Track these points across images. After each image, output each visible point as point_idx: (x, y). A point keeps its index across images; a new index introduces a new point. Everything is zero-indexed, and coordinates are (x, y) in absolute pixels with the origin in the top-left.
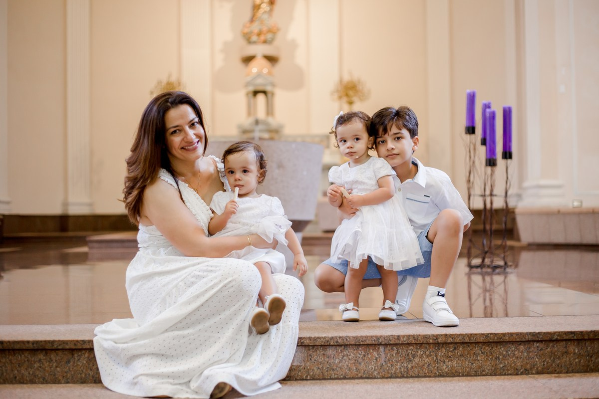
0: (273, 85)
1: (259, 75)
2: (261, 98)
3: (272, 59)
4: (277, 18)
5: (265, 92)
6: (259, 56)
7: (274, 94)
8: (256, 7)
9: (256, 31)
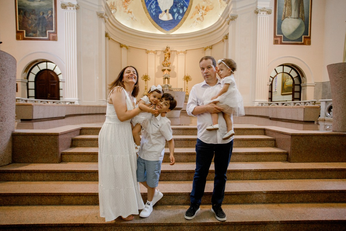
1: (166, 74)
2: (167, 79)
3: (169, 70)
4: (170, 61)
5: (168, 78)
6: (166, 70)
7: (169, 79)
8: (165, 58)
9: (165, 64)
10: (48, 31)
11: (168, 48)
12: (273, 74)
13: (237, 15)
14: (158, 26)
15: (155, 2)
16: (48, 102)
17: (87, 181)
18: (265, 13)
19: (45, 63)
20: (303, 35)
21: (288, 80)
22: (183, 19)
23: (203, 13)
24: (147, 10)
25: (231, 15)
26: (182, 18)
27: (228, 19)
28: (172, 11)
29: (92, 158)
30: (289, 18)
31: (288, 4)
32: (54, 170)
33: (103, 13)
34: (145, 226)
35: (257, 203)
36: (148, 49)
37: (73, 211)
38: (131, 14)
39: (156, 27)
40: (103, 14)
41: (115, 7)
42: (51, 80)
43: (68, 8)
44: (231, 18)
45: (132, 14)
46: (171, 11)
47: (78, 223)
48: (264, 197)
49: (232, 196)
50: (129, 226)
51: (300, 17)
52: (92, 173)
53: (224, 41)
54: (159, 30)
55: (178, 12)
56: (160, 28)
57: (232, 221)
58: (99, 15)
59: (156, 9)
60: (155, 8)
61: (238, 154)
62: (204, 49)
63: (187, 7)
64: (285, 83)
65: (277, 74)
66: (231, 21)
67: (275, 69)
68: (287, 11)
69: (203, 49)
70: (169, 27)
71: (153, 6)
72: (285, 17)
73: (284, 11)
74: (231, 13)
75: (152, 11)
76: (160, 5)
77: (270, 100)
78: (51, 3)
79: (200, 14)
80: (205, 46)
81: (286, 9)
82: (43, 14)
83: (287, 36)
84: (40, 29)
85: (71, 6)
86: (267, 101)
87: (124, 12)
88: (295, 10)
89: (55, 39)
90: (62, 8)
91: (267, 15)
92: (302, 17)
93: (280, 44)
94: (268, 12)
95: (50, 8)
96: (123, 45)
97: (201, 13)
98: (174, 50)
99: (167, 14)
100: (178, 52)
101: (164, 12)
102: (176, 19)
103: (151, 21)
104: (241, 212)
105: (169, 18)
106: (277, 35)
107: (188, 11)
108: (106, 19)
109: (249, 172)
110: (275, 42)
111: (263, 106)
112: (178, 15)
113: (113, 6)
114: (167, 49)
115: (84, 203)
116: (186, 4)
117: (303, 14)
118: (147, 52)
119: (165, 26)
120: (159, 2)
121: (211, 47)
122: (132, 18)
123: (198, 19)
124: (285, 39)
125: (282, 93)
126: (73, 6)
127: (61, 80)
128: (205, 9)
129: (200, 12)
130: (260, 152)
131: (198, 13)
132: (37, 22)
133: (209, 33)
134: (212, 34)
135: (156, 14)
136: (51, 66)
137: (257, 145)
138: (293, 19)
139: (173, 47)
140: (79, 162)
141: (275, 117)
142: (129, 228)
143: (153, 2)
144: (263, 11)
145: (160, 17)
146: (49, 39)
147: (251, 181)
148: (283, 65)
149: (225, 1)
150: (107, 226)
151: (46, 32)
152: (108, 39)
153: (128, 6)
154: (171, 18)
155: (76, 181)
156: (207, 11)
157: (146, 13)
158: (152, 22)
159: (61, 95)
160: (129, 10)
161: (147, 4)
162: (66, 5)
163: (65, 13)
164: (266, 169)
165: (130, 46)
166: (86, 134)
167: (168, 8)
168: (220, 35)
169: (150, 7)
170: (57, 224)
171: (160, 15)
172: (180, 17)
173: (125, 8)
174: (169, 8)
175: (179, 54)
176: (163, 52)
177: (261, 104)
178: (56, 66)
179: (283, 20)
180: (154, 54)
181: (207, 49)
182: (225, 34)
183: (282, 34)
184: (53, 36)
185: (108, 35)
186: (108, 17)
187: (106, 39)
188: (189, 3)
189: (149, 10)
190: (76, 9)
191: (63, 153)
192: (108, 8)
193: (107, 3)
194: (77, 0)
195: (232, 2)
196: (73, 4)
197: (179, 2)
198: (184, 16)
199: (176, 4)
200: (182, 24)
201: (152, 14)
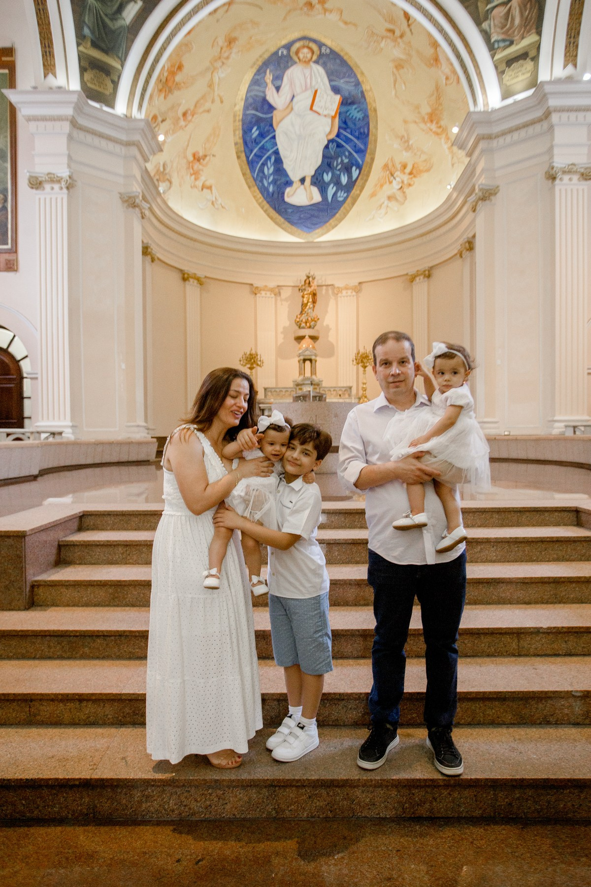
0: (316, 355)
1: (307, 349)
2: (308, 363)
3: (314, 338)
4: (317, 312)
5: (311, 360)
6: (307, 337)
7: (316, 361)
8: (304, 305)
9: (304, 320)
11: (311, 279)
13: (498, 187)
14: (282, 220)
15: (273, 159)
17: (98, 658)
18: (575, 178)
22: (349, 200)
23: (403, 182)
24: (252, 179)
25: (481, 187)
26: (346, 198)
27: (473, 198)
28: (319, 178)
29: (112, 596)
32: (14, 631)
33: (137, 194)
34: (251, 786)
35: (558, 723)
36: (257, 283)
37: (64, 743)
38: (209, 191)
39: (276, 223)
40: (138, 197)
41: (167, 177)
42: (3, 375)
43: (48, 187)
44: (480, 194)
45: (212, 193)
46: (317, 179)
47: (77, 777)
48: (578, 708)
49: (487, 703)
50: (209, 787)
52: (113, 638)
53: (464, 256)
54: (286, 230)
55: (338, 183)
56: (287, 224)
57: (488, 777)
58: (126, 201)
59: (276, 177)
60: (273, 173)
61: (503, 583)
62: (409, 277)
63: (359, 167)
66: (480, 202)
69: (404, 278)
70: (313, 222)
71: (268, 169)
74: (482, 181)
75: (264, 180)
76: (288, 165)
78: (2, 175)
79: (396, 185)
80: (412, 271)
85: (53, 181)
86: (588, 421)
87: (191, 187)
89: (12, 267)
90: (32, 188)
91: (581, 183)
94: (582, 174)
96: (188, 274)
97: (399, 182)
98: (327, 284)
99: (305, 189)
100: (338, 288)
101: (296, 184)
102: (330, 199)
103: (262, 208)
104: (513, 750)
105: (312, 198)
107: (362, 179)
108: (143, 210)
109: (532, 633)
111: (577, 433)
112: (335, 188)
113: (163, 173)
114: (307, 281)
115: (92, 719)
116: (356, 161)
118: (255, 291)
119: (300, 218)
120: (285, 158)
121: (427, 272)
122: (213, 203)
123: (390, 198)
126: (59, 181)
127: (28, 374)
128: (408, 170)
129: (395, 178)
130: (564, 578)
131: (391, 182)
133: (422, 235)
134: (428, 237)
135: (276, 188)
137: (555, 556)
139: (323, 275)
140: (78, 606)
142: (210, 791)
143: (269, 158)
144: (569, 172)
145: (288, 197)
147: (538, 659)
149: (464, 149)
150: (153, 786)
152: (150, 260)
153: (202, 170)
154: (317, 197)
155: (69, 658)
156: (415, 176)
157: (249, 187)
158: (265, 211)
159: (27, 413)
160: (206, 181)
161: (251, 164)
162: (40, 179)
163: (40, 199)
164: (581, 625)
165: (208, 275)
166: (95, 528)
167: (310, 171)
168: (453, 240)
169: (261, 170)
170: (21, 779)
171: (288, 190)
172: (341, 195)
173: (193, 177)
174: (313, 173)
175: (340, 295)
176: (297, 289)
177: (572, 429)
178: (14, 336)
180: (273, 295)
181: (417, 279)
182: (465, 236)
184: (7, 260)
185: (149, 250)
186: (148, 205)
187: (143, 262)
188: (365, 156)
189: (258, 179)
190: (68, 188)
191: (36, 584)
192: (150, 181)
193: (145, 167)
194: (69, 166)
195: (482, 151)
196: (59, 175)
197: (339, 156)
198: (354, 191)
199: (329, 160)
200: (348, 212)
201: (267, 189)
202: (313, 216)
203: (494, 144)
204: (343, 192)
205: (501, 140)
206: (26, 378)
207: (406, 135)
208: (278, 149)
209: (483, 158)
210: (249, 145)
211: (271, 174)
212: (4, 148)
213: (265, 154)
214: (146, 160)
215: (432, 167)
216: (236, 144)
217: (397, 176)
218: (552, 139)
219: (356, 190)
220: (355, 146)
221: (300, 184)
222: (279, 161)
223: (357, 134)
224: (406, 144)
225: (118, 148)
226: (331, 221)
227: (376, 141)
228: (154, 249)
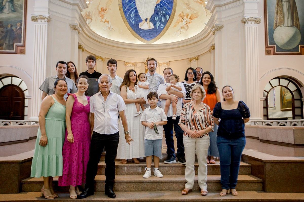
10: (15, 44)
12: (268, 88)
14: (138, 35)
16: (10, 122)
18: (253, 22)
19: (10, 78)
20: (300, 43)
21: (287, 93)
22: (165, 28)
23: (187, 21)
24: (126, 19)
25: (216, 25)
26: (164, 27)
27: (213, 29)
30: (282, 26)
31: (279, 12)
33: (77, 25)
36: (127, 61)
38: (108, 23)
39: (135, 37)
40: (77, 26)
41: (90, 17)
42: (15, 97)
43: (39, 21)
44: (216, 28)
45: (109, 24)
46: (152, 19)
51: (295, 25)
53: (211, 52)
54: (139, 39)
55: (161, 21)
58: (72, 27)
59: (135, 18)
63: (169, 15)
64: (285, 97)
65: (273, 87)
66: (216, 31)
67: (269, 82)
68: (279, 19)
69: (188, 60)
70: (151, 36)
71: (132, 15)
72: (277, 26)
73: (276, 20)
74: (217, 23)
75: (131, 19)
76: (140, 13)
77: (266, 117)
78: (20, 15)
79: (184, 22)
80: (191, 57)
81: (277, 17)
82: (12, 26)
83: (281, 46)
84: (7, 42)
85: (42, 18)
86: (261, 119)
87: (100, 21)
88: (288, 17)
89: (22, 52)
90: (33, 21)
91: (255, 25)
92: (297, 24)
93: (274, 55)
94: (256, 21)
95: (20, 20)
96: (98, 57)
97: (185, 21)
99: (147, 23)
100: (160, 63)
101: (144, 21)
102: (157, 28)
103: (130, 30)
105: (150, 27)
106: (269, 45)
107: (171, 20)
108: (79, 31)
110: (267, 52)
111: (256, 124)
112: (159, 23)
113: (89, 16)
116: (168, 13)
117: (298, 22)
118: (126, 64)
119: (145, 35)
120: (139, 10)
121: (197, 58)
123: (182, 28)
124: (279, 49)
125: (282, 108)
126: (44, 18)
127: (27, 97)
128: (189, 17)
129: (184, 20)
131: (182, 21)
132: (3, 34)
133: (195, 43)
134: (197, 44)
135: (135, 22)
136: (16, 81)
138: (286, 27)
141: (265, 138)
143: (133, 11)
144: (250, 20)
145: (140, 26)
146: (16, 53)
148: (279, 78)
149: (210, 10)
151: (13, 45)
152: (82, 51)
153: (105, 15)
154: (152, 26)
156: (192, 19)
157: (124, 22)
159: (25, 113)
160: (106, 19)
161: (125, 13)
162: (36, 17)
163: (36, 25)
165: (106, 57)
167: (149, 16)
168: (206, 46)
169: (129, 15)
171: (140, 24)
172: (162, 26)
173: (101, 17)
174: (151, 17)
175: (161, 66)
176: (144, 63)
177: (254, 123)
178: (22, 81)
179: (275, 29)
180: (133, 66)
181: (193, 60)
182: (211, 44)
183: (275, 44)
184: (20, 49)
185: (81, 47)
186: (82, 29)
187: (79, 51)
188: (171, 11)
189: (128, 19)
190: (48, 21)
191: (23, 182)
192: (83, 19)
193: (81, 13)
194: (49, 13)
195: (217, 11)
196: (44, 16)
197: (161, 11)
198: (167, 24)
199: (157, 12)
200: (165, 33)
201: (131, 23)
202: (150, 34)
203: (221, 8)
204: (163, 25)
205: (224, 7)
206: (26, 98)
207: (188, 4)
208: (136, 7)
209: (217, 14)
210: (125, 5)
211: (133, 17)
212: (22, 4)
213: (131, 9)
214: (81, 11)
215: (198, 16)
216: (119, 5)
217: (185, 19)
218: (244, 8)
219: (168, 24)
220: (168, 7)
221: (145, 21)
222: (137, 12)
223: (168, 2)
224: (188, 7)
225: (69, 6)
226: (158, 36)
227: (176, 5)
228: (83, 46)
